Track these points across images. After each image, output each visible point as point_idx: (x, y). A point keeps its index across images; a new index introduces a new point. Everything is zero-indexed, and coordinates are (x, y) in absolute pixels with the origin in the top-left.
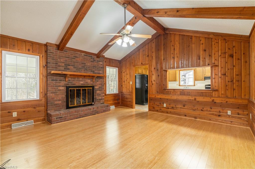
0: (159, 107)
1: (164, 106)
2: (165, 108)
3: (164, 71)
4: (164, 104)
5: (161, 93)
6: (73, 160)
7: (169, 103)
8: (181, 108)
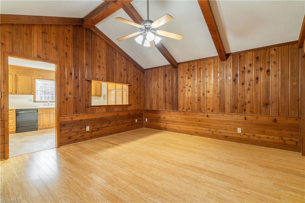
0: (78, 134)
1: (87, 130)
2: (88, 132)
3: (86, 80)
4: (87, 127)
5: (82, 113)
6: (240, 194)
7: (93, 124)
8: (106, 127)
